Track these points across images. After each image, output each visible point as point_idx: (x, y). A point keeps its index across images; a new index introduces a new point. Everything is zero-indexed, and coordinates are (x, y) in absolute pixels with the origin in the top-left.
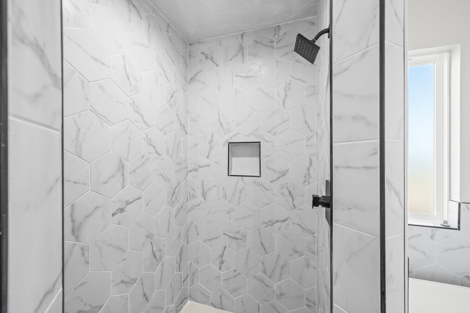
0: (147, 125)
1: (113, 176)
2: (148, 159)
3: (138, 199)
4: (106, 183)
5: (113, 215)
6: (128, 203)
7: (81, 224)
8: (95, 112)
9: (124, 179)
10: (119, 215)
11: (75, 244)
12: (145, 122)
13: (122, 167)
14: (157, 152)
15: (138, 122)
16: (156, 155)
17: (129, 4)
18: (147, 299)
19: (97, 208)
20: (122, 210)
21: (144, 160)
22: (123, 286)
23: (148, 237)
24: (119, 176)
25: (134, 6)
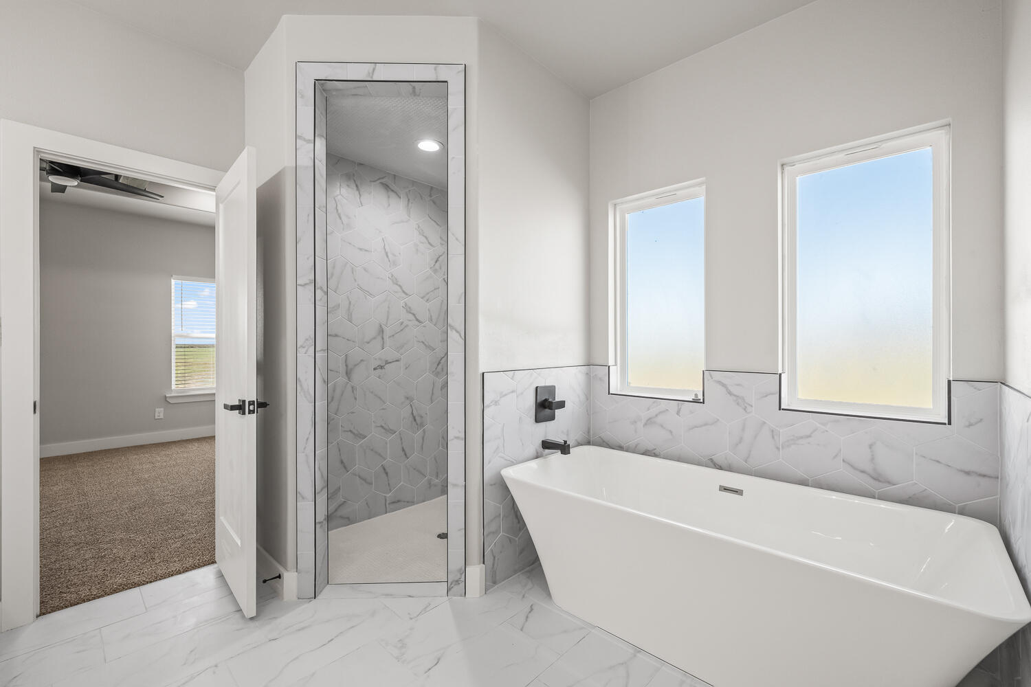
0: (406, 294)
1: (375, 338)
2: (407, 326)
3: (397, 361)
4: (368, 343)
5: (374, 369)
6: (387, 363)
7: (351, 370)
8: (361, 288)
9: (383, 342)
10: (379, 371)
11: (347, 383)
12: (404, 292)
13: (381, 331)
14: (417, 320)
15: (396, 292)
16: (417, 323)
17: (388, 191)
18: (406, 455)
19: (362, 360)
20: (382, 367)
21: (403, 326)
22: (383, 431)
23: (408, 398)
24: (379, 338)
25: (393, 191)
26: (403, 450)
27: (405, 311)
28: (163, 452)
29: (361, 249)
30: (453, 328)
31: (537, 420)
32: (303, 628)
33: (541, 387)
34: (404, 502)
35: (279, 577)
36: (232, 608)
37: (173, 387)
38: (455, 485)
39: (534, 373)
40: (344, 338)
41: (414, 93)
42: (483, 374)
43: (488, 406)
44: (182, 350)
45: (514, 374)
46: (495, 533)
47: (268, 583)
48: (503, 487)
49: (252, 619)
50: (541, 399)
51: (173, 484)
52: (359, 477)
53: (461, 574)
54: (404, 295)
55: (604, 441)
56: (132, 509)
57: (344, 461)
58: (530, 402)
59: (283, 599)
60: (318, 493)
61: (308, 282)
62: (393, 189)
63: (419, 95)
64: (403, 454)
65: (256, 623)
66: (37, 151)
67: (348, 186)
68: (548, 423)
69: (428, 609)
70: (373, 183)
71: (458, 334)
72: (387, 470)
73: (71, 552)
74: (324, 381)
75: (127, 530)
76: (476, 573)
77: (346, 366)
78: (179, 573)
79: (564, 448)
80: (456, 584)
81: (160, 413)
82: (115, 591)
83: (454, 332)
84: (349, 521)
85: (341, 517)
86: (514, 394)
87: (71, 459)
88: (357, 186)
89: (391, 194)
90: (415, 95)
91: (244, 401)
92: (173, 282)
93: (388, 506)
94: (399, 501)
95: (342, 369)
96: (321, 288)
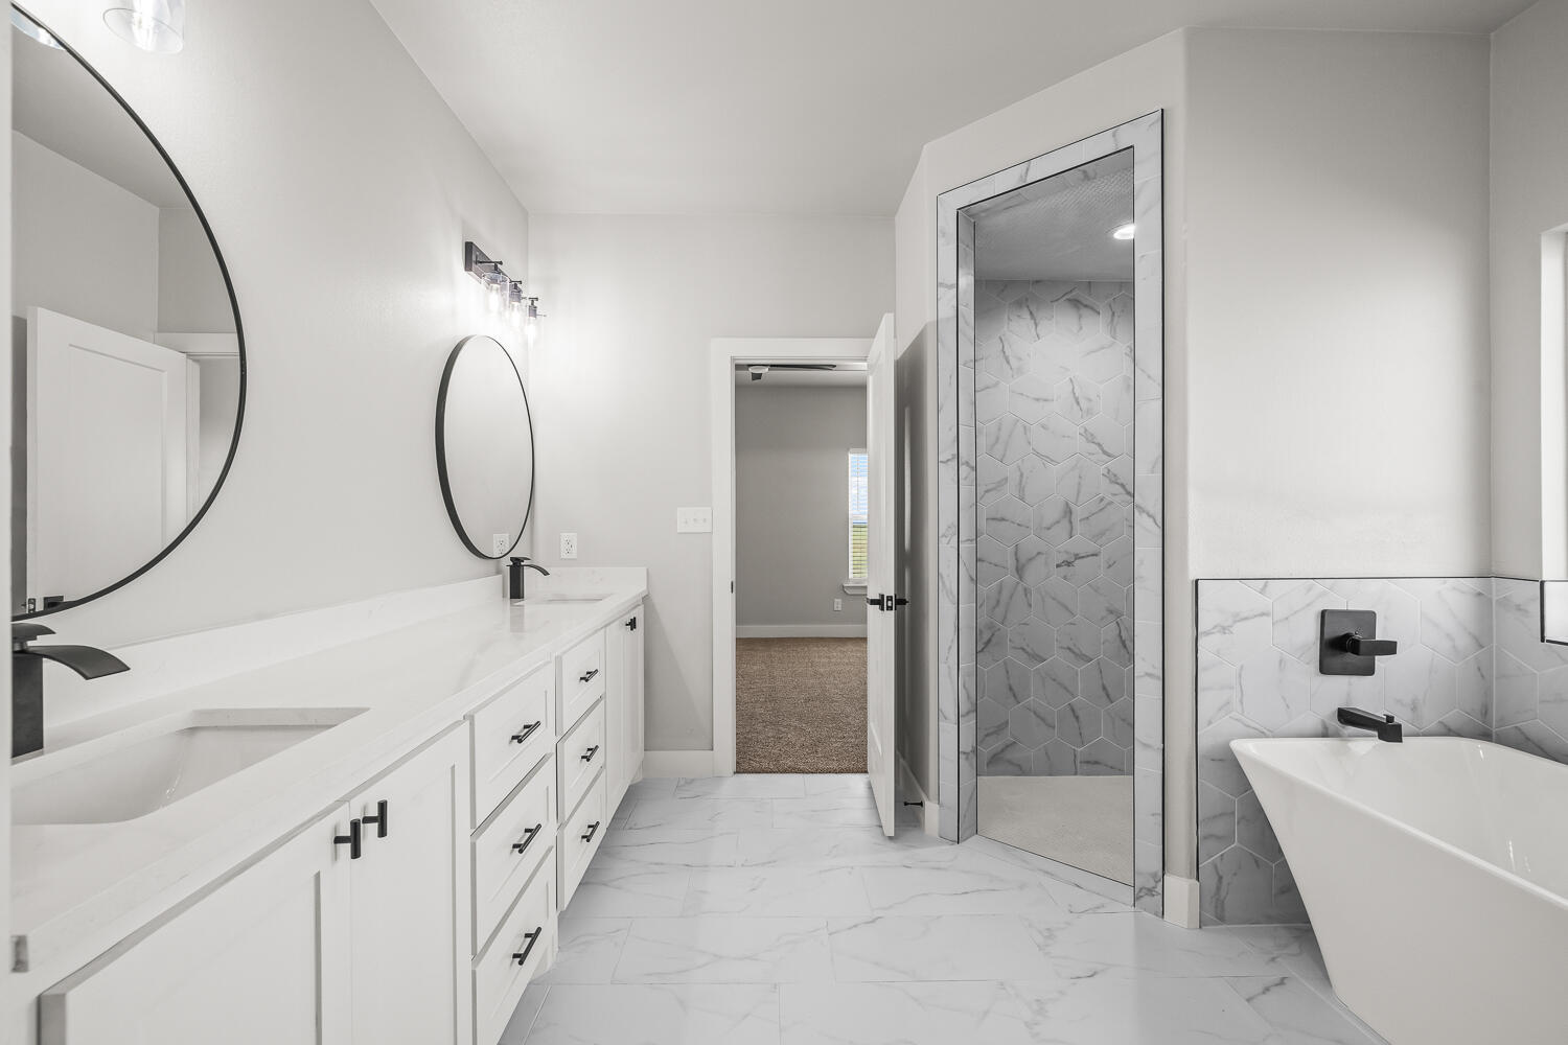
0: (1111, 456)
1: (1058, 522)
2: (1110, 503)
3: (1093, 555)
4: (1049, 529)
5: (1058, 566)
6: (1077, 557)
7: (1024, 566)
8: (1038, 454)
9: (1072, 527)
10: (1065, 569)
11: (1018, 583)
13: (1068, 512)
15: (1093, 454)
18: (1108, 696)
19: (1039, 553)
20: (1069, 564)
21: (1102, 505)
22: (1071, 655)
23: (1111, 612)
24: (1065, 522)
25: (1086, 306)
26: (1104, 688)
27: (1108, 481)
28: (839, 648)
29: (1038, 400)
30: (1142, 510)
31: (1324, 669)
32: (938, 869)
33: (1333, 612)
34: (1106, 765)
35: (921, 804)
36: (876, 823)
37: (851, 576)
38: (1146, 746)
39: (1319, 586)
40: (1013, 522)
41: (1087, 177)
42: (1197, 581)
43: (1207, 633)
44: (859, 529)
45: (1265, 586)
46: (1225, 839)
47: (909, 807)
48: (1231, 766)
49: (890, 838)
50: (1331, 633)
51: (844, 683)
52: (1035, 713)
53: (1157, 882)
54: (1105, 457)
55: (1528, 739)
56: (807, 701)
57: (1014, 687)
58: (1309, 634)
59: (924, 830)
60: (963, 716)
61: (950, 457)
62: (1085, 303)
63: (1095, 178)
64: (1103, 693)
65: (892, 844)
66: (733, 359)
67: (1019, 316)
68: (1355, 679)
69: (1099, 911)
70: (1056, 303)
71: (1151, 520)
72: (1080, 713)
73: (759, 727)
74: (972, 579)
75: (800, 720)
76: (1181, 890)
77: (1017, 560)
78: (835, 772)
79: (1389, 731)
80: (1148, 893)
81: (838, 604)
82: (785, 772)
83: (1144, 515)
84: (1021, 770)
85: (1010, 762)
86: (1268, 620)
87: (767, 642)
88: (1031, 313)
89: (1084, 311)
90: (1089, 180)
91: (883, 596)
92: (850, 456)
93: (1078, 765)
94: (1096, 763)
95: (1011, 563)
96: (967, 463)
